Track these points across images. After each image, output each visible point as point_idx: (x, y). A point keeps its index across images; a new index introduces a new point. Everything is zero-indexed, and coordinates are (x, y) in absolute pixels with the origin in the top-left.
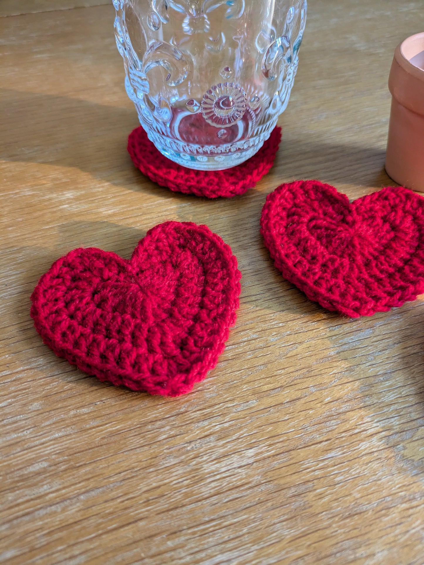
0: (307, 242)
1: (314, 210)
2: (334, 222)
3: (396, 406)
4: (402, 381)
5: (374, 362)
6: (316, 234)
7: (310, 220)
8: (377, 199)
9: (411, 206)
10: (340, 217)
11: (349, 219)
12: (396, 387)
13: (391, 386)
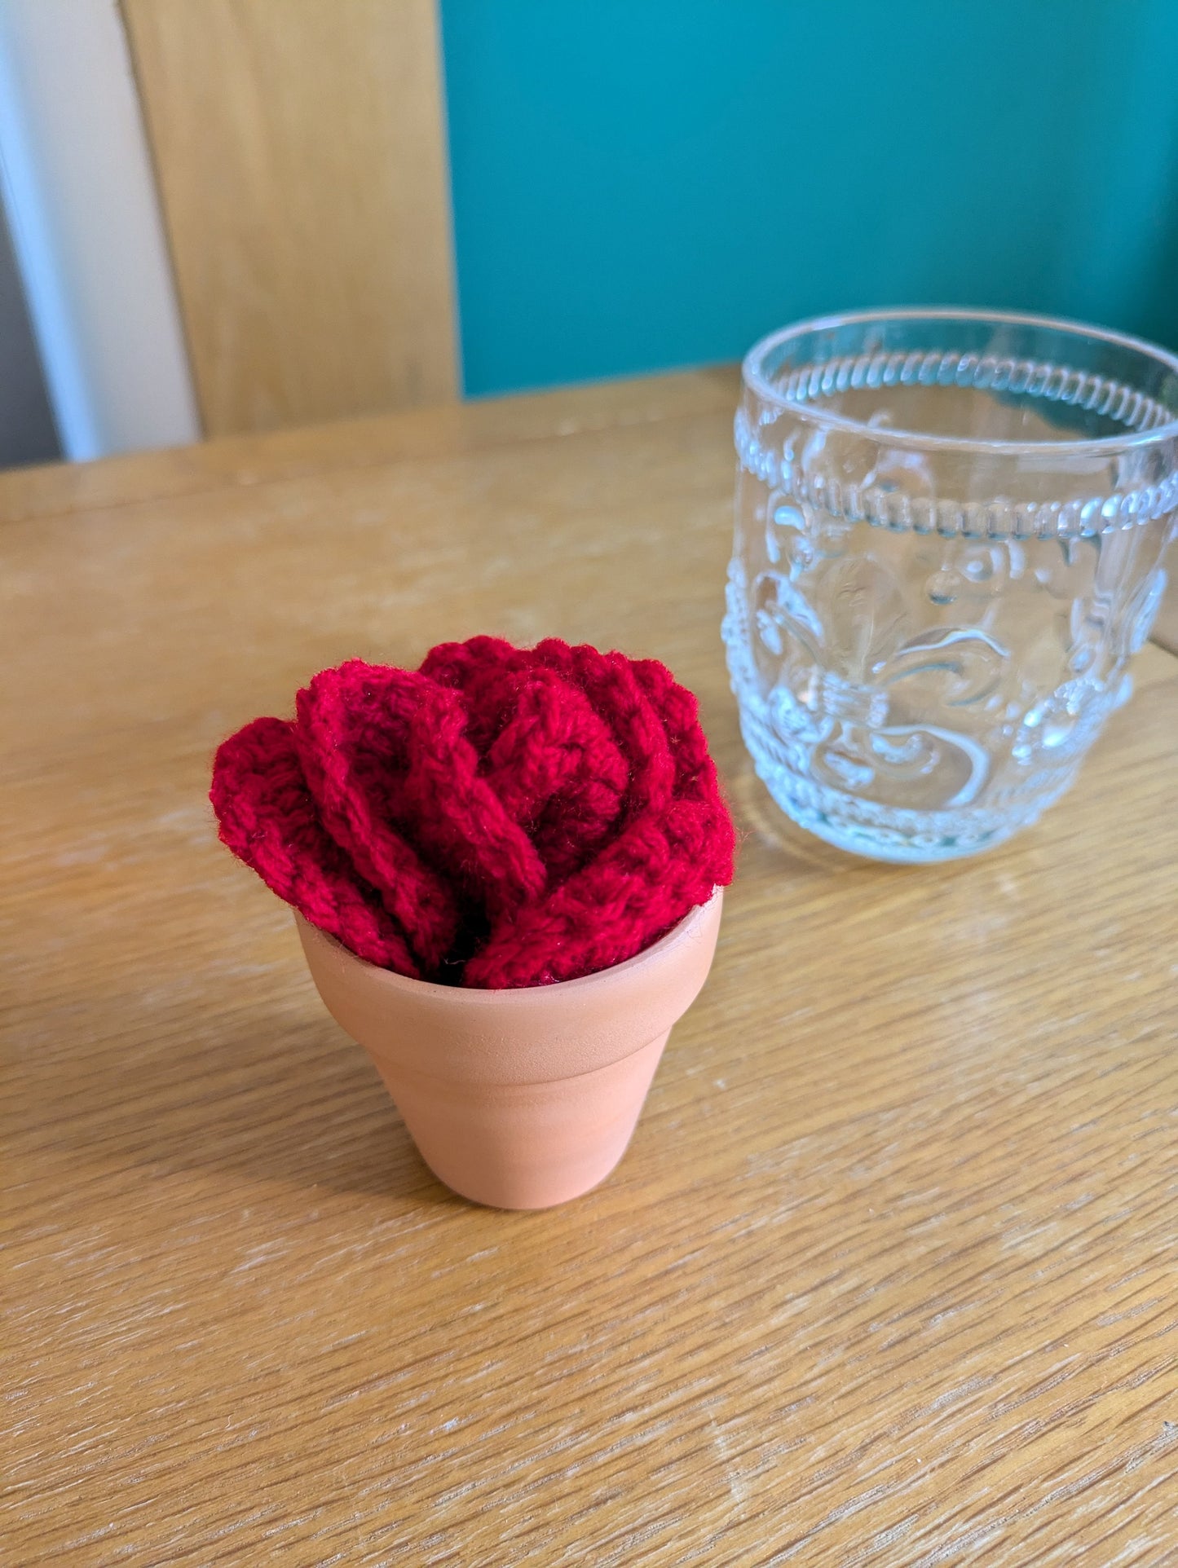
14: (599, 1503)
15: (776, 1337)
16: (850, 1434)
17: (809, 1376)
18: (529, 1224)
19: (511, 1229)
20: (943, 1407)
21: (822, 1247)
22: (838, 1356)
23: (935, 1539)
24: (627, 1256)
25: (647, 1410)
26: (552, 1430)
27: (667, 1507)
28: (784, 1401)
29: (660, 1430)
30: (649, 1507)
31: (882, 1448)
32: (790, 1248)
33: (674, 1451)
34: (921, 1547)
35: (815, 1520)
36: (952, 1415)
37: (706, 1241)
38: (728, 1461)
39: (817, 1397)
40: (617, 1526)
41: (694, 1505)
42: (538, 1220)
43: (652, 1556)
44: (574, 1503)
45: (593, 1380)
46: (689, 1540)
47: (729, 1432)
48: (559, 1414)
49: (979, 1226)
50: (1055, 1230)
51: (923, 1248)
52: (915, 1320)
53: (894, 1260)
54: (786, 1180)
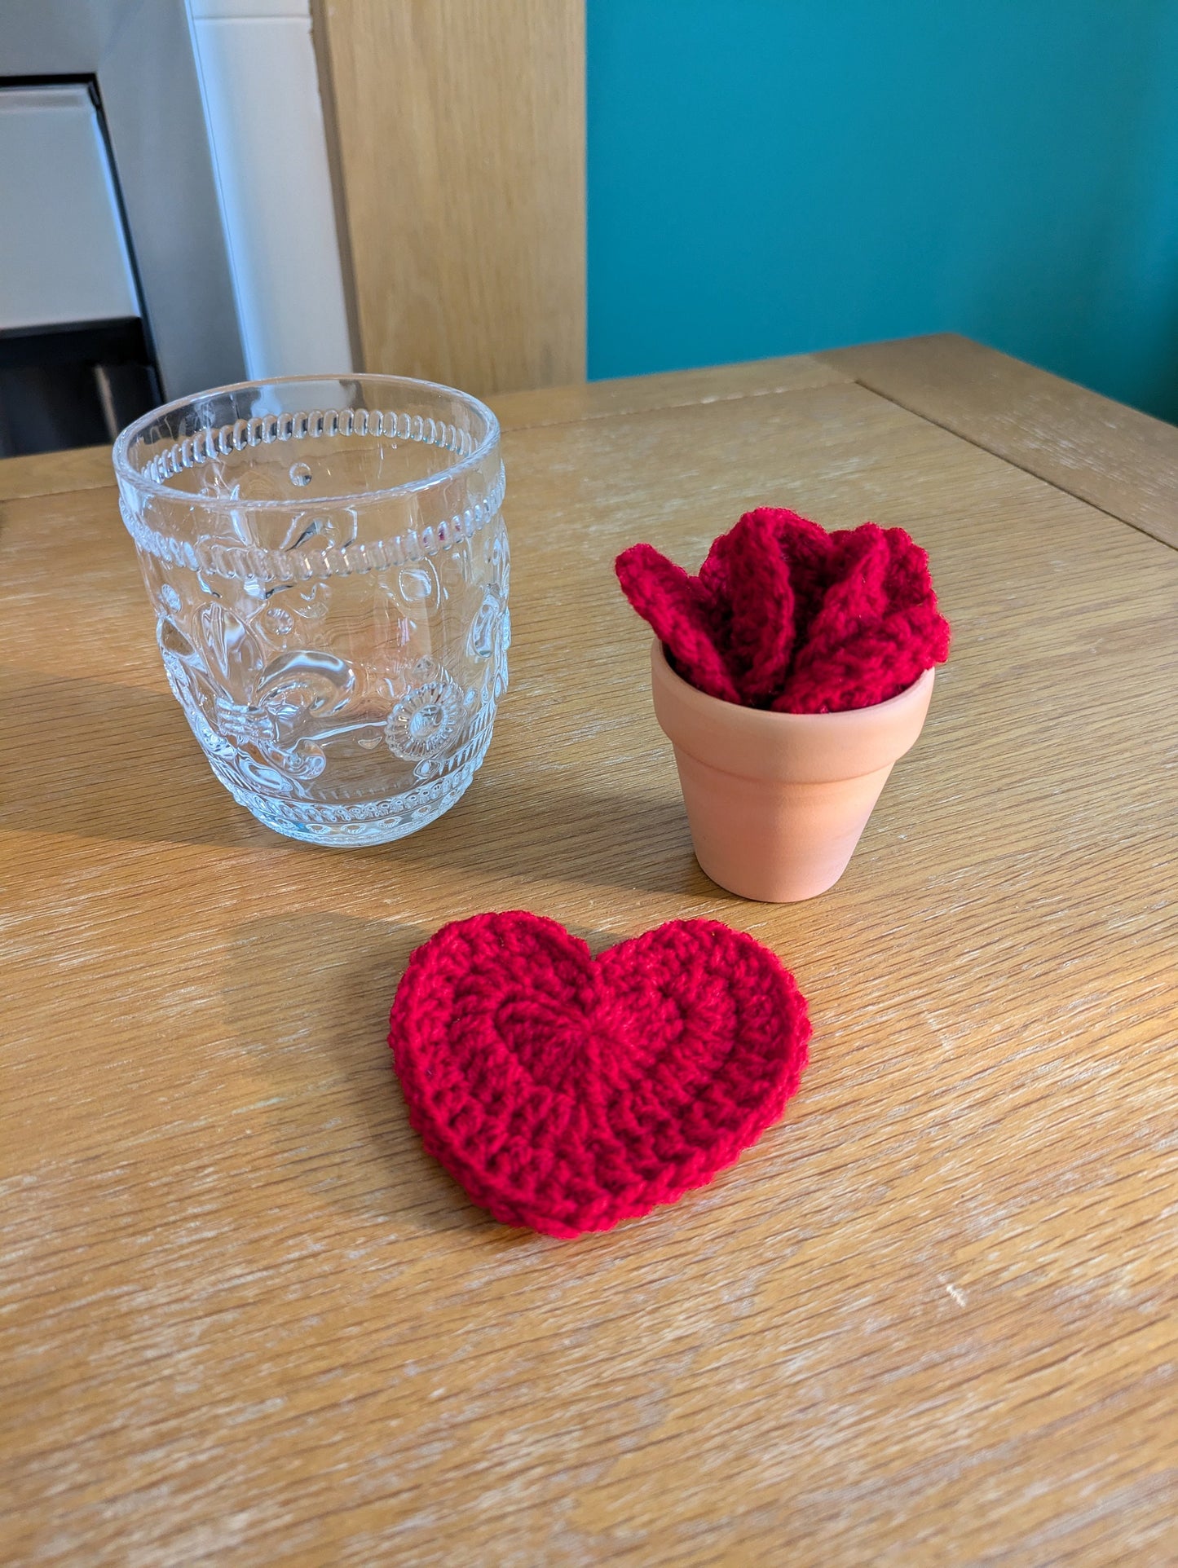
0: (486, 1059)
1: (513, 978)
2: (555, 1003)
3: (582, 1405)
4: (610, 1345)
5: (560, 1304)
6: (511, 1037)
7: (504, 1004)
8: (651, 948)
9: (723, 958)
10: (568, 992)
11: (588, 995)
12: (594, 1360)
13: (583, 1358)
14: (858, 1049)
15: (958, 971)
16: (1017, 1018)
17: (985, 990)
18: (785, 910)
19: (772, 912)
20: (1075, 1007)
21: (986, 926)
22: (1002, 981)
23: (1076, 1069)
24: (854, 928)
25: (881, 1005)
26: (822, 1014)
27: (903, 1052)
28: (970, 1002)
29: (891, 1015)
30: (891, 1052)
31: (1037, 1027)
32: (964, 925)
33: (904, 1025)
34: (1067, 1073)
35: (999, 1059)
36: (1083, 1011)
37: (906, 921)
38: (938, 1030)
39: (992, 1001)
40: (872, 1060)
41: (920, 1051)
42: (791, 909)
43: (897, 1074)
44: (843, 1049)
45: (844, 988)
46: (919, 1067)
47: (937, 1016)
48: (825, 1006)
49: (1092, 917)
50: (1143, 920)
51: (1054, 927)
52: (1053, 964)
53: (1035, 933)
54: (957, 890)
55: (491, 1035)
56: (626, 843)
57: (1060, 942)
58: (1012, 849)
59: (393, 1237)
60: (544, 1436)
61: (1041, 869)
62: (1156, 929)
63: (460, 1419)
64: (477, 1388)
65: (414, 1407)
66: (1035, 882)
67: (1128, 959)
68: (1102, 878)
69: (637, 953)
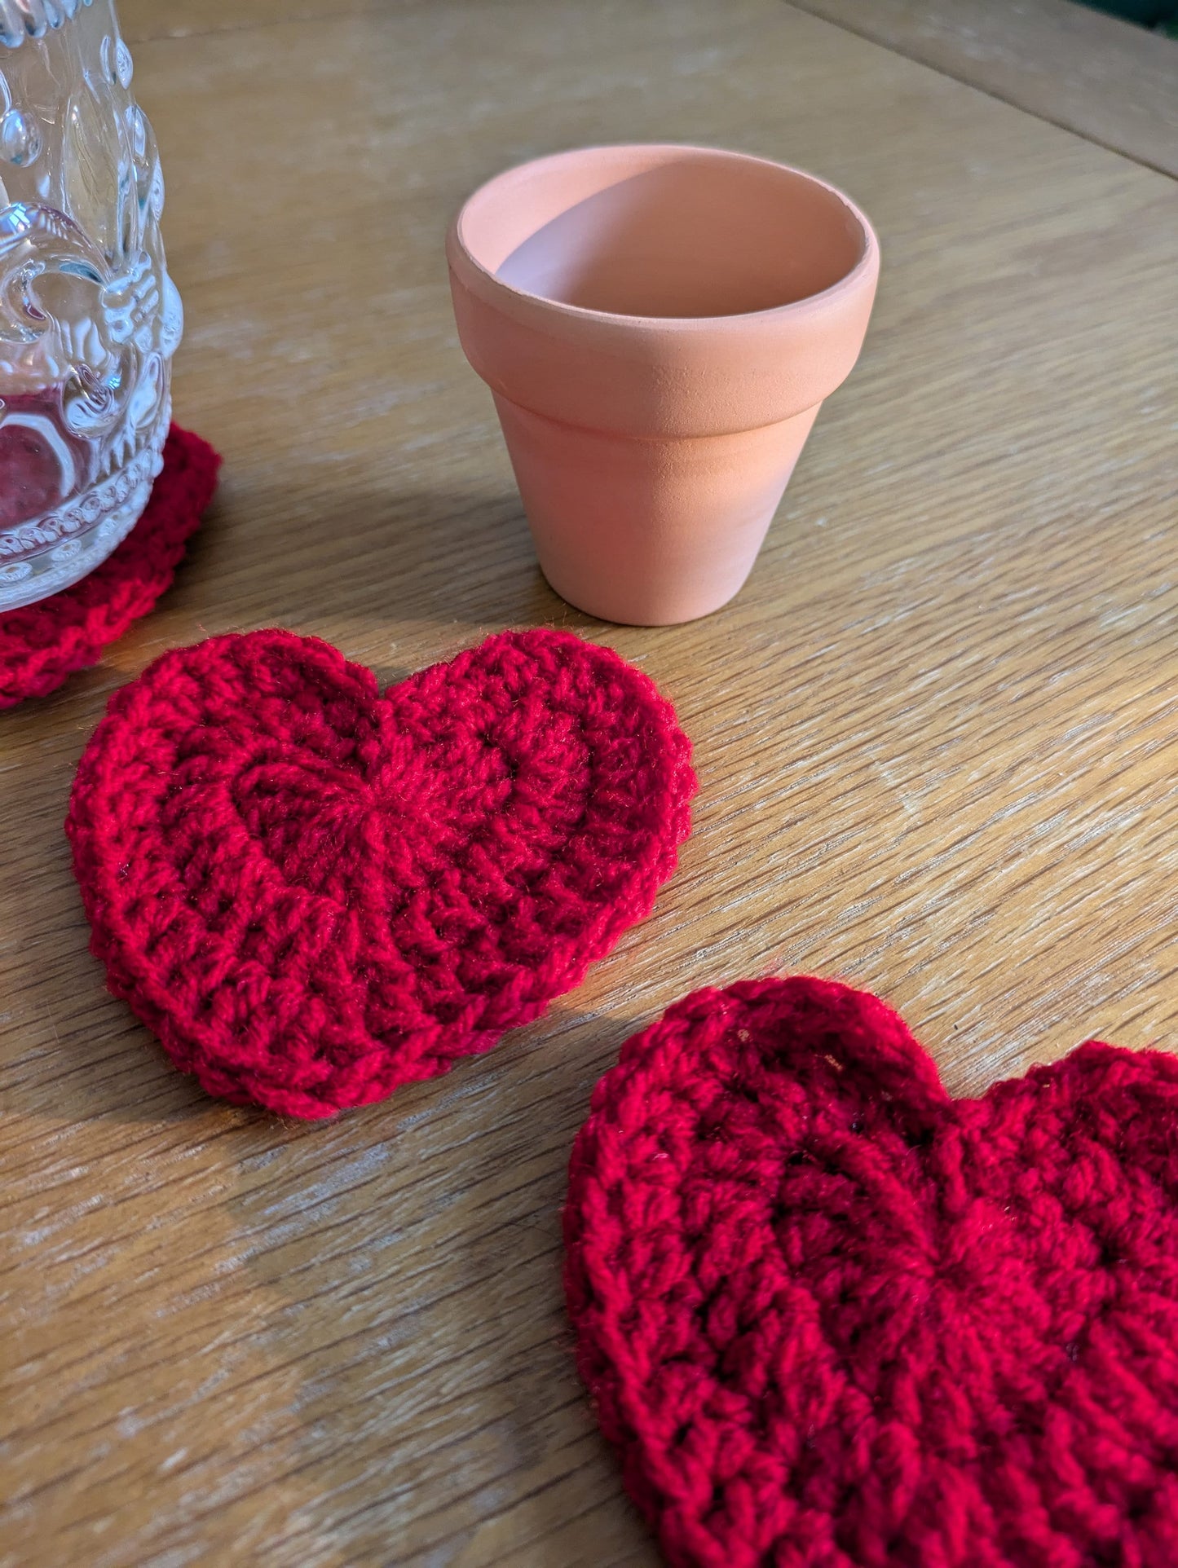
0: (214, 849)
1: (264, 730)
2: (323, 764)
3: (412, 1446)
4: (450, 1338)
5: (369, 1278)
6: (255, 815)
7: (248, 768)
8: (467, 676)
9: (574, 686)
10: (341, 746)
11: (372, 749)
12: (428, 1366)
13: (410, 1366)
14: (789, 825)
15: (914, 701)
16: (1000, 759)
17: (952, 725)
18: (671, 635)
19: (653, 640)
20: (1073, 737)
21: (943, 635)
22: (974, 709)
23: (1086, 824)
24: (768, 653)
25: (815, 758)
26: (733, 778)
27: (851, 823)
28: (934, 743)
29: (831, 771)
30: (835, 824)
31: (1027, 769)
32: (915, 637)
33: (849, 783)
34: (1075, 830)
35: (982, 821)
36: (1083, 742)
37: (838, 638)
38: (896, 787)
39: (963, 738)
40: (810, 838)
41: (874, 819)
42: (678, 632)
43: (846, 855)
44: (768, 827)
45: (761, 738)
46: (876, 842)
47: (893, 767)
48: (737, 767)
49: (1077, 613)
50: (1144, 610)
51: (1031, 630)
52: (1036, 681)
53: (1008, 640)
54: (899, 590)
55: (224, 811)
56: (441, 556)
57: (1042, 649)
58: (964, 530)
59: (95, 1201)
60: (351, 1511)
61: (1005, 554)
62: (1162, 622)
63: (215, 1499)
64: (239, 1442)
65: (135, 1492)
66: (1001, 570)
67: (1131, 665)
68: (1084, 559)
69: (448, 682)
